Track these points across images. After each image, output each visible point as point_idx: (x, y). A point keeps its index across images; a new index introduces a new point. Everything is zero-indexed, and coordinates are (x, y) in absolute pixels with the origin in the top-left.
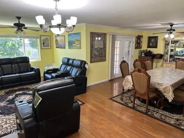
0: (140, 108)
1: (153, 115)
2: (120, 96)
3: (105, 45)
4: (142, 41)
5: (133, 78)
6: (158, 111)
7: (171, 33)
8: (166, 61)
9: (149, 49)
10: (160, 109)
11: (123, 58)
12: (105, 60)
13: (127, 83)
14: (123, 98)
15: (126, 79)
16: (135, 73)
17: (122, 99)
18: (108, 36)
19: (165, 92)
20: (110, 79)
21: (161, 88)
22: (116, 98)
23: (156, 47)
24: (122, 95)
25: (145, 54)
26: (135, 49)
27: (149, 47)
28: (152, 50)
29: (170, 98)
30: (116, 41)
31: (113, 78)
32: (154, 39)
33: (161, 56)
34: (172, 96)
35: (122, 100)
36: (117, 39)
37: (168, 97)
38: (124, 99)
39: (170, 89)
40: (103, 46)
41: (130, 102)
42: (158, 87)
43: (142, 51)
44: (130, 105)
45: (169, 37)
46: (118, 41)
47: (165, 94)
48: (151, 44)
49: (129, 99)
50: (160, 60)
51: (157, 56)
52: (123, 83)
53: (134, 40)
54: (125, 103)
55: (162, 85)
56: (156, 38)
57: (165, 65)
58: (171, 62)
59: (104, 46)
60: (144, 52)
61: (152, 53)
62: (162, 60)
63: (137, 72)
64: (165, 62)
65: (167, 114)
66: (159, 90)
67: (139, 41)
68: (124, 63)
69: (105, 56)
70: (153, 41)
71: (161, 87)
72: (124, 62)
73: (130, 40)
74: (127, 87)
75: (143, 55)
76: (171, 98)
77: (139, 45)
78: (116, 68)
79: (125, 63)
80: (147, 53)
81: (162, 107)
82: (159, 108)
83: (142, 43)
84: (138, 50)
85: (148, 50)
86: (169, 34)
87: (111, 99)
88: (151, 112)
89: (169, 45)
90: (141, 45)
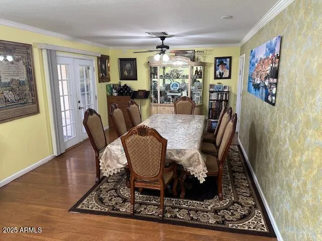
0: (146, 210)
1: (176, 217)
2: (94, 193)
3: (30, 72)
4: (109, 68)
5: (128, 149)
6: (179, 204)
7: (163, 52)
8: (155, 102)
9: (123, 83)
10: (180, 198)
11: (79, 102)
12: (37, 112)
13: (109, 161)
14: (101, 196)
15: (106, 153)
16: (132, 137)
17: (101, 200)
18: (36, 52)
19: (191, 165)
20: (56, 154)
21: (183, 160)
22: (85, 202)
23: (136, 79)
24: (97, 188)
25: (118, 92)
26: (99, 82)
27: (123, 78)
28: (129, 83)
29: (201, 176)
30: (59, 66)
31: (63, 151)
32: (131, 65)
33: (145, 95)
34: (204, 171)
35: (103, 203)
36: (60, 60)
37: (196, 174)
38: (106, 197)
39: (198, 159)
40: (25, 75)
41: (120, 200)
42: (176, 158)
43: (112, 86)
44: (123, 210)
45: (161, 59)
46: (62, 66)
47: (190, 169)
48: (126, 73)
49: (116, 195)
50: (144, 100)
51: (139, 94)
52: (100, 164)
53: (94, 64)
54: (113, 210)
55: (185, 153)
56: (133, 61)
57: (154, 109)
58: (163, 103)
59: (28, 78)
60: (115, 89)
61: (130, 90)
62: (147, 101)
63: (137, 136)
64: (153, 104)
65: (195, 204)
66: (180, 163)
67: (104, 67)
68: (92, 115)
69: (36, 101)
70: (128, 67)
71: (183, 157)
72: (90, 112)
73: (87, 63)
74: (110, 169)
75: (115, 94)
76: (202, 174)
77: (106, 75)
78: (66, 126)
79: (94, 115)
80: (121, 89)
81: (183, 194)
82: (178, 197)
83: (109, 70)
84: (104, 84)
85: (122, 85)
86: (160, 54)
87: (74, 208)
88: (170, 212)
89: (157, 75)
90: (109, 74)
